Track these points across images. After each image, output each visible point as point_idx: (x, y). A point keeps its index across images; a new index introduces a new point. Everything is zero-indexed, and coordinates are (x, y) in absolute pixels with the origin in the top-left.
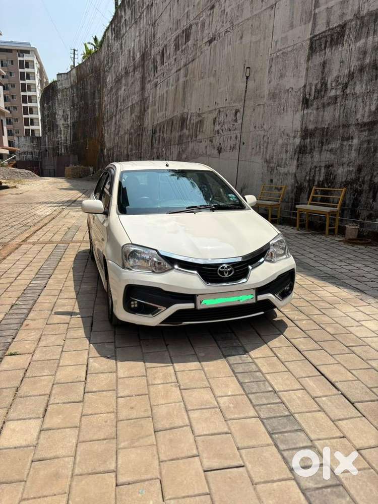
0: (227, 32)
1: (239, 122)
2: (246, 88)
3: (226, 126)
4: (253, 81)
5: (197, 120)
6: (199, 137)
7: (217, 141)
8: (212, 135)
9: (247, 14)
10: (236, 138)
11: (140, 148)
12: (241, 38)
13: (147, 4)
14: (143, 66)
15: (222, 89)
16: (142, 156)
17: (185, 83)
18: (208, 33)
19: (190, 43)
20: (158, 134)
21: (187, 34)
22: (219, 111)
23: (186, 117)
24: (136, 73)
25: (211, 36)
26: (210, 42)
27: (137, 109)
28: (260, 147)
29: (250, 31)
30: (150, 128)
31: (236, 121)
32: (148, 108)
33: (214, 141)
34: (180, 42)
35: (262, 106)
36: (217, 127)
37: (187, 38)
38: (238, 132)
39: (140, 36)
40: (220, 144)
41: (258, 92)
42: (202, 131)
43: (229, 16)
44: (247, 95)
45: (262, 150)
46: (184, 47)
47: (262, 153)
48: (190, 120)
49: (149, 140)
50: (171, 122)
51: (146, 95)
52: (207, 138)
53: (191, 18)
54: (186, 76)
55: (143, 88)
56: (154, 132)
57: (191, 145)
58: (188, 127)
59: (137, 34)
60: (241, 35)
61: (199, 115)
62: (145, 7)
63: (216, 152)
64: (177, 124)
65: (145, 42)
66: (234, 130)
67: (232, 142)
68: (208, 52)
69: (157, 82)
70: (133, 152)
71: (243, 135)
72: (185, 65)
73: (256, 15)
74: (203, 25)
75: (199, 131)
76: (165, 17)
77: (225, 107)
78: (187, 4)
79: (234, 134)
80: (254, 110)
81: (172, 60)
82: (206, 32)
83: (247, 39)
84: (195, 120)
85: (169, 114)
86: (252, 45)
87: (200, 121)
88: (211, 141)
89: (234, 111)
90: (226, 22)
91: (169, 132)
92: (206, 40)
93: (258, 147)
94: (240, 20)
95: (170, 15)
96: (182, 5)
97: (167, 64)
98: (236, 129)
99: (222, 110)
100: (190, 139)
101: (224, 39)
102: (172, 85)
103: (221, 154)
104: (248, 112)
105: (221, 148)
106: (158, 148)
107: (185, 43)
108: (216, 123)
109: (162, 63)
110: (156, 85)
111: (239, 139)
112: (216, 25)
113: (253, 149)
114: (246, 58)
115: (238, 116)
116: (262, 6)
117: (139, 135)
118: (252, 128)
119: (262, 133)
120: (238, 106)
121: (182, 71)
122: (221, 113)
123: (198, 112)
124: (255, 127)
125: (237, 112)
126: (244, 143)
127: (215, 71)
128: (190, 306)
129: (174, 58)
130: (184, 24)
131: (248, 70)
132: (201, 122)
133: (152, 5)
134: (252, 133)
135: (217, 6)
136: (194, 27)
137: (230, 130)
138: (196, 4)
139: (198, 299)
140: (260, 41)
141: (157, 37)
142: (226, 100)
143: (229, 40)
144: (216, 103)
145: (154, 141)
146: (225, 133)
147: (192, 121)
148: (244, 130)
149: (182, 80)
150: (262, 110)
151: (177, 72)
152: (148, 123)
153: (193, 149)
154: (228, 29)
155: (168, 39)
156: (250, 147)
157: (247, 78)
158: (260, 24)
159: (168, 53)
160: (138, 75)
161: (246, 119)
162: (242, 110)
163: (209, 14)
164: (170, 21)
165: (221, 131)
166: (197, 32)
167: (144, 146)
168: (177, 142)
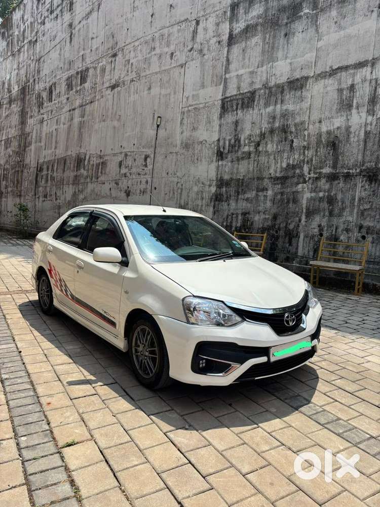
0: (132, 81)
1: (150, 167)
2: (157, 135)
3: (134, 170)
4: (164, 130)
5: (98, 162)
6: (102, 178)
7: (124, 184)
8: (117, 178)
9: (155, 67)
10: (147, 182)
11: (19, 185)
12: (150, 89)
13: (30, 39)
14: (23, 100)
15: (128, 134)
16: (23, 193)
17: (81, 125)
18: (109, 79)
19: (87, 85)
20: (45, 172)
21: (83, 76)
22: (126, 155)
23: (83, 157)
24: (13, 106)
25: (113, 82)
26: (113, 87)
27: (15, 144)
28: (174, 193)
29: (159, 84)
30: (33, 164)
31: (146, 166)
32: (30, 144)
33: (120, 184)
34: (74, 83)
35: (175, 154)
36: (124, 171)
37: (83, 80)
38: (149, 178)
39: (18, 69)
40: (128, 187)
41: (170, 141)
42: (105, 173)
43: (134, 67)
44: (157, 142)
45: (175, 196)
46: (78, 88)
47: (176, 199)
48: (89, 161)
49: (33, 178)
50: (64, 161)
51: (28, 129)
52: (112, 181)
53: (88, 61)
54: (83, 116)
55: (23, 123)
56: (40, 169)
57: (90, 187)
58: (86, 168)
59: (15, 66)
60: (149, 86)
61: (101, 157)
62: (26, 42)
63: (123, 195)
64: (71, 164)
65: (26, 76)
66: (144, 175)
67: (143, 186)
68: (110, 97)
69: (43, 119)
70: (9, 189)
71: (155, 180)
72: (81, 106)
73: (165, 70)
74: (103, 70)
75: (101, 173)
76: (54, 55)
77: (133, 152)
78: (82, 47)
79: (144, 178)
80: (166, 157)
81: (63, 99)
82: (107, 77)
83: (155, 90)
84: (95, 161)
85: (60, 152)
86: (162, 97)
87: (102, 163)
88: (117, 184)
89: (143, 156)
90: (132, 72)
91: (60, 171)
92: (107, 85)
93: (172, 192)
94: (148, 72)
95: (60, 55)
96: (76, 47)
97: (56, 102)
98: (146, 174)
99: (129, 154)
100: (88, 180)
101: (129, 87)
102: (64, 124)
103: (129, 197)
104: (159, 158)
105: (130, 191)
106: (46, 187)
107: (81, 84)
108: (123, 166)
109: (50, 100)
110: (42, 121)
111: (150, 183)
112: (119, 73)
113: (166, 194)
114: (156, 108)
115: (148, 162)
116: (171, 63)
117: (18, 171)
118: (164, 174)
119: (176, 180)
120: (149, 151)
121: (77, 111)
122: (127, 157)
123: (99, 153)
124: (168, 173)
125: (146, 158)
126: (155, 188)
127: (120, 116)
128: (263, 359)
129: (67, 96)
130: (79, 66)
131: (159, 119)
132: (104, 164)
133: (36, 41)
134: (164, 179)
135: (120, 55)
136: (91, 72)
137: (139, 174)
138: (93, 49)
140: (170, 94)
141: (42, 74)
142: (134, 145)
143: (136, 89)
144: (121, 146)
145: (39, 179)
146: (134, 177)
147: (91, 163)
148: (155, 175)
149: (77, 120)
150: (174, 157)
151: (70, 111)
152: (31, 159)
153: (93, 191)
154: (134, 79)
155: (58, 77)
156: (163, 193)
157: (158, 126)
158: (170, 79)
159: (58, 91)
160: (16, 108)
161: (157, 165)
162: (152, 156)
163: (110, 61)
164: (60, 59)
165: (128, 174)
166: (96, 76)
167: (26, 184)
168: (71, 182)
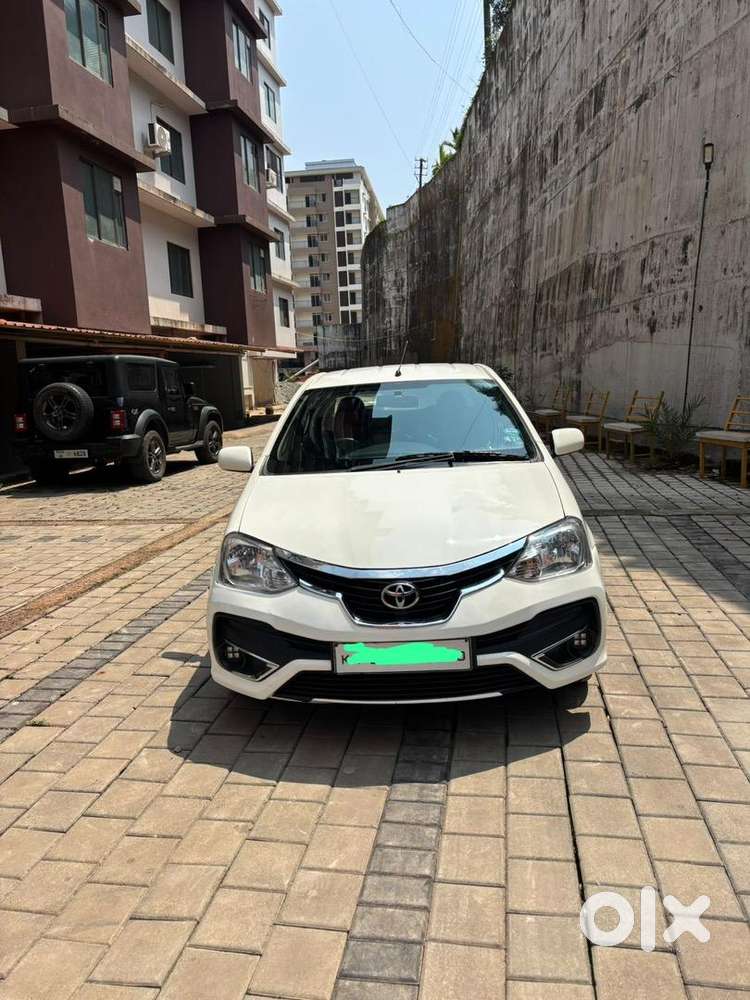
0: (669, 77)
1: (692, 262)
2: (707, 188)
3: (664, 275)
4: (722, 172)
5: (612, 267)
6: (615, 302)
7: (648, 305)
8: (637, 297)
9: (708, 34)
10: (686, 297)
11: (514, 332)
12: (697, 85)
13: (532, 51)
14: (523, 172)
15: (657, 198)
16: (518, 347)
17: (593, 193)
18: (635, 85)
19: (603, 113)
20: (544, 303)
21: (597, 95)
22: (653, 245)
23: (592, 263)
24: (513, 186)
25: (640, 91)
26: (638, 104)
27: (512, 256)
28: (736, 314)
29: (715, 67)
30: (532, 291)
31: (685, 261)
32: (529, 251)
33: (641, 308)
34: (586, 115)
35: (740, 223)
36: (648, 279)
37: (599, 105)
38: (688, 285)
39: (519, 115)
40: (653, 313)
41: (731, 195)
42: (621, 289)
43: (672, 45)
44: (708, 204)
45: (739, 319)
46: (591, 124)
47: (739, 325)
48: (600, 269)
49: (529, 316)
50: (566, 276)
51: (527, 227)
52: (629, 304)
53: (606, 63)
54: (594, 179)
55: (522, 215)
56: (539, 298)
57: (600, 319)
58: (596, 284)
59: (515, 113)
60: (695, 80)
61: (616, 257)
62: (528, 58)
63: (645, 329)
64: (577, 277)
65: (528, 125)
66: (682, 281)
67: (678, 308)
68: (633, 125)
69: (546, 199)
70: (504, 340)
71: (699, 291)
72: (594, 158)
73: (726, 32)
74: (626, 72)
75: (615, 290)
76: (561, 71)
77: (664, 235)
78: (598, 36)
79: (680, 288)
80: (723, 233)
81: (571, 152)
82: (631, 85)
83: (709, 85)
84: (608, 266)
85: (564, 260)
86: (719, 97)
87: (618, 269)
88: (636, 308)
89: (681, 241)
90: (668, 58)
91: (563, 295)
92: (630, 101)
93: (731, 313)
94: (695, 49)
95: (569, 66)
96: (590, 39)
97: (563, 161)
98: (684, 279)
99: (657, 241)
100: (598, 307)
101: (662, 94)
102: (570, 202)
103: (655, 334)
104: (710, 239)
105: (655, 323)
106: (545, 329)
107: (594, 115)
108: (647, 270)
109: (555, 161)
110: (543, 206)
111: (690, 300)
112: (650, 68)
113: (721, 318)
114: (707, 126)
115: (688, 251)
116: (739, 11)
117: (514, 306)
118: (719, 274)
119: (741, 282)
120: (692, 228)
121: (588, 172)
122: (655, 249)
123: (613, 250)
124: (725, 270)
125: (687, 241)
126: (701, 308)
127: (647, 162)
128: (322, 665)
129: (576, 145)
130: (593, 78)
131: (709, 150)
132: (619, 270)
133: (540, 50)
134: (717, 284)
135: (651, 32)
136: (609, 81)
137: (672, 282)
138: (613, 35)
139: (339, 652)
140: (734, 85)
141: (547, 111)
142: (666, 219)
143: (673, 93)
144: (646, 228)
145: (537, 316)
146: (664, 289)
147: (603, 270)
148: (701, 278)
149: (586, 189)
150: (739, 231)
151: (578, 174)
152: (529, 283)
153: (603, 328)
154: (672, 73)
155: (566, 112)
156: (715, 317)
157: (708, 166)
158: (735, 49)
159: (564, 141)
160: (515, 190)
161: (707, 255)
162: (697, 238)
163: (636, 49)
164: (569, 76)
165: (654, 286)
166: (615, 88)
167: (522, 327)
168: (575, 315)
